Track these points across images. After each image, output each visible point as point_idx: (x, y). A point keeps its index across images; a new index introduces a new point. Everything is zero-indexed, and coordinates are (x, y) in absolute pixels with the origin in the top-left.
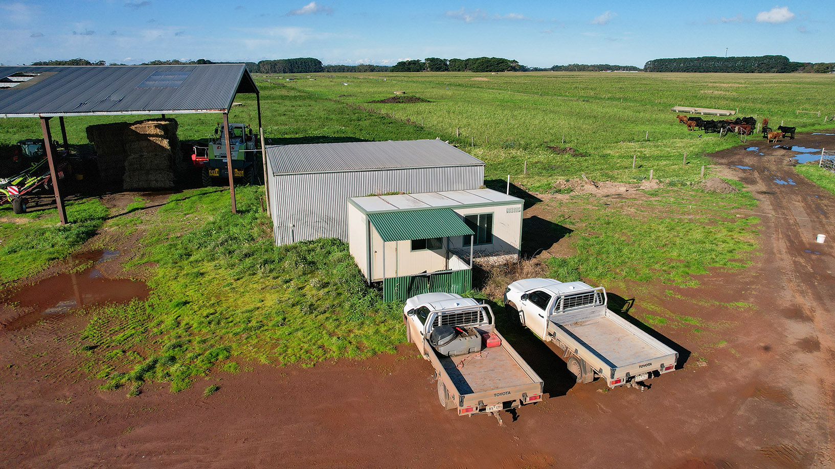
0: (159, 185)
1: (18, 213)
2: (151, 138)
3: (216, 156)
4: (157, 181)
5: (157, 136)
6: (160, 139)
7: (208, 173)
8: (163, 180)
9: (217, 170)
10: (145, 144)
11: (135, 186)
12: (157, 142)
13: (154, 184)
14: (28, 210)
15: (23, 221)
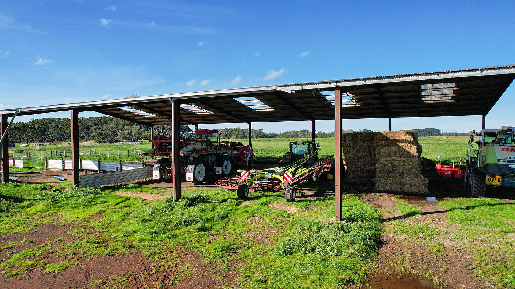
0: (412, 189)
1: (288, 201)
2: (400, 144)
3: (499, 160)
4: (411, 185)
5: (406, 141)
6: (409, 145)
7: (485, 179)
9: (498, 177)
10: (393, 149)
11: (388, 188)
12: (406, 148)
13: (407, 188)
14: (297, 199)
15: (293, 209)
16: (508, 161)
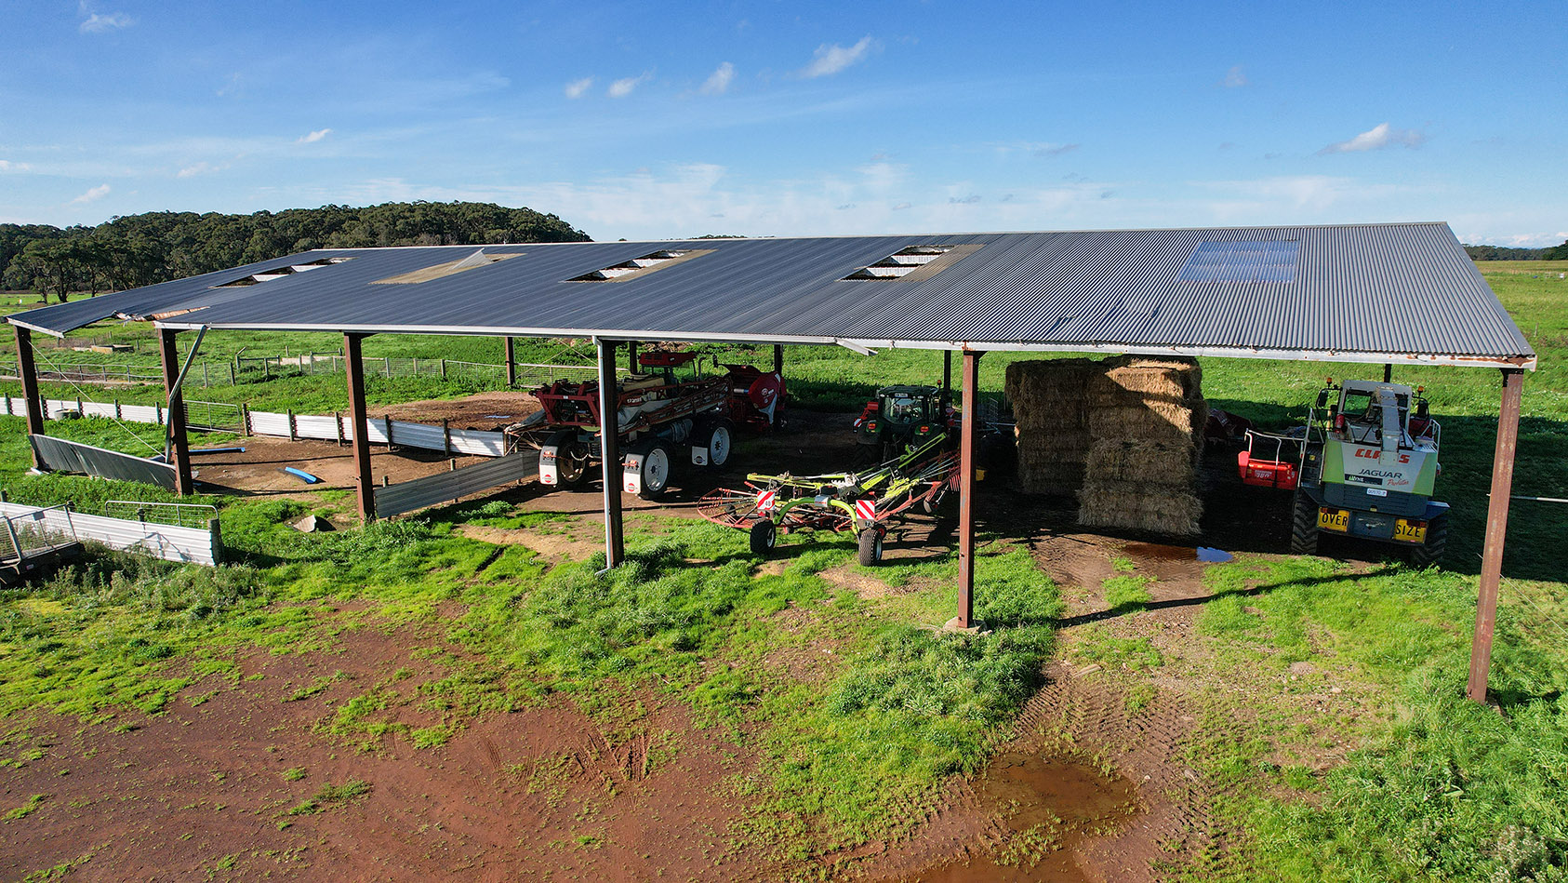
0: (1163, 525)
1: (866, 564)
2: (1150, 404)
3: (1347, 477)
4: (1160, 516)
5: (1165, 398)
6: (1172, 406)
7: (1316, 516)
8: (1176, 514)
9: (1343, 514)
10: (1131, 414)
11: (1106, 519)
12: (1163, 414)
13: (1150, 522)
16: (1366, 480)
